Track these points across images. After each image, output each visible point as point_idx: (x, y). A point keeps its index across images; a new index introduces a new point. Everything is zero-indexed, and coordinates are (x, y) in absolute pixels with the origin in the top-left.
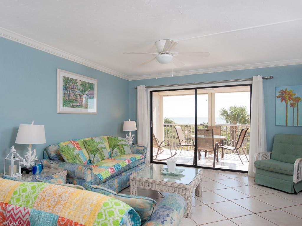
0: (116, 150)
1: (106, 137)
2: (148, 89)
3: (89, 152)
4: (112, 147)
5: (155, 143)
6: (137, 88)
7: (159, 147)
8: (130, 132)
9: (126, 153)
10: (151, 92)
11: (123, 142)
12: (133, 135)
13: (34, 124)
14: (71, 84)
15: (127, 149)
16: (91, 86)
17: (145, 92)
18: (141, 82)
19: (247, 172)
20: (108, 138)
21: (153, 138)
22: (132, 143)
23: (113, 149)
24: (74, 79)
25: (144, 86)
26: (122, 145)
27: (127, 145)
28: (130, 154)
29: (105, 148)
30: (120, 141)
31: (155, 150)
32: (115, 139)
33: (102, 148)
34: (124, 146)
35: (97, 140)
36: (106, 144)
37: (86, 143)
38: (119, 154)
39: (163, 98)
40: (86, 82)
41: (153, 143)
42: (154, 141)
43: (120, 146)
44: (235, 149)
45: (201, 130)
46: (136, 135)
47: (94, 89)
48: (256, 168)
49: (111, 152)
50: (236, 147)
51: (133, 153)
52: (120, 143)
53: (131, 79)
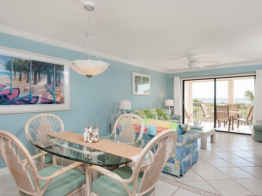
0: (162, 117)
1: (155, 109)
2: (181, 79)
3: (148, 116)
4: (160, 115)
5: (186, 116)
6: (174, 79)
7: (189, 118)
8: (169, 107)
9: (168, 119)
10: (184, 81)
11: (165, 113)
12: (171, 109)
13: (126, 100)
14: (138, 79)
15: (169, 117)
16: (147, 79)
17: (179, 81)
18: (177, 75)
19: (251, 135)
20: (157, 110)
21: (185, 112)
22: (171, 113)
23: (160, 116)
24: (140, 76)
25: (179, 77)
26: (165, 114)
27: (168, 114)
28: (170, 119)
29: (156, 115)
30: (164, 112)
31: (186, 120)
32: (161, 111)
33: (154, 115)
34: (166, 115)
35: (151, 110)
36: (156, 113)
37: (146, 112)
38: (164, 119)
39: (192, 83)
40: (145, 77)
41: (185, 115)
42: (185, 114)
43: (164, 115)
44: (247, 120)
45: (219, 106)
46: (173, 109)
47: (149, 80)
48: (255, 130)
49: (159, 118)
50: (247, 119)
51: (172, 119)
52: (164, 113)
53: (169, 73)
